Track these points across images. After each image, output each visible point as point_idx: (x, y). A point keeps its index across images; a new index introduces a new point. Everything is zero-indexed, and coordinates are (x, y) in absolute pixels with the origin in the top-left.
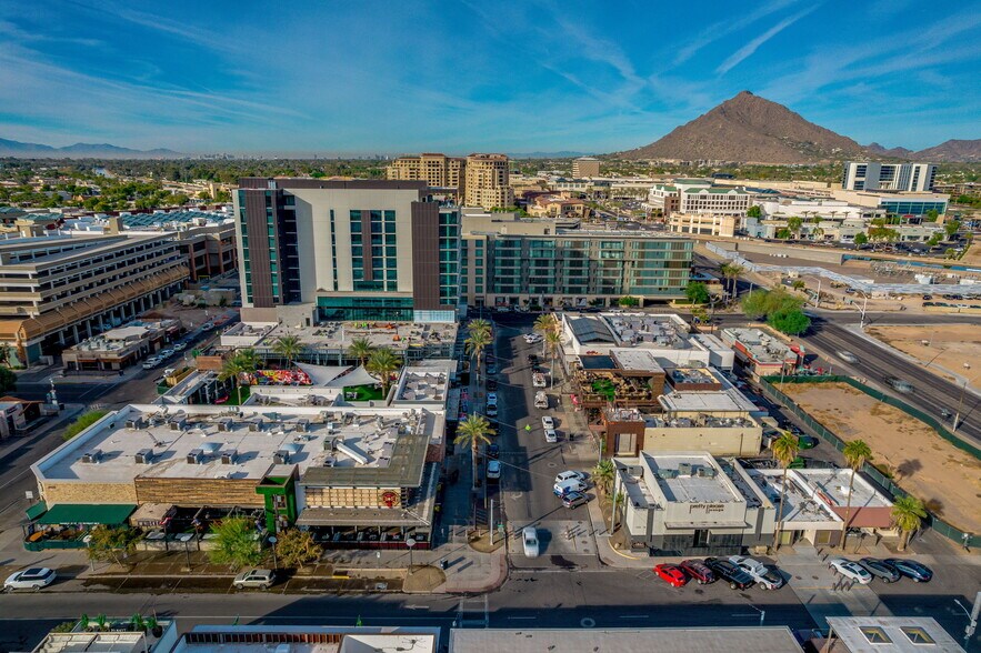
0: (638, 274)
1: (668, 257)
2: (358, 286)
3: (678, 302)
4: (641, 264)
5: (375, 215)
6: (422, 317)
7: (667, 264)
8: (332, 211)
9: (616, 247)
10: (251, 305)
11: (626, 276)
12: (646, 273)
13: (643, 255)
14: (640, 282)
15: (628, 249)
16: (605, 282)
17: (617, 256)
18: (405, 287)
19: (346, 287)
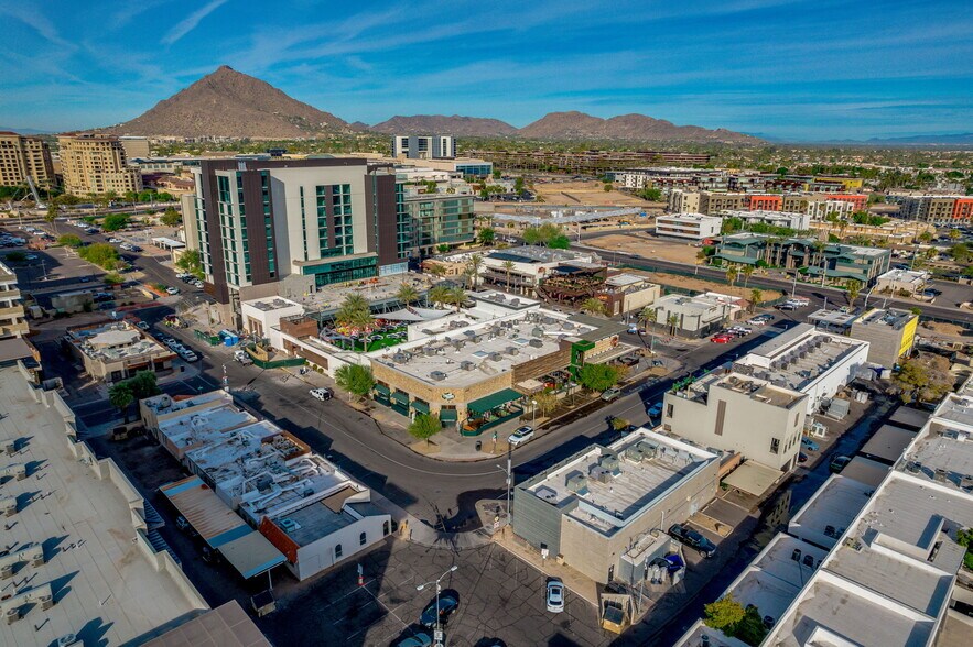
0: (444, 226)
1: (460, 211)
2: (324, 254)
3: (467, 244)
4: (445, 219)
5: (336, 188)
6: (386, 272)
7: (460, 217)
8: (301, 188)
9: (428, 206)
10: (250, 284)
11: (436, 229)
12: (449, 225)
13: (445, 211)
14: (445, 232)
15: (436, 207)
16: (425, 235)
17: (429, 214)
18: (361, 248)
19: (314, 255)
